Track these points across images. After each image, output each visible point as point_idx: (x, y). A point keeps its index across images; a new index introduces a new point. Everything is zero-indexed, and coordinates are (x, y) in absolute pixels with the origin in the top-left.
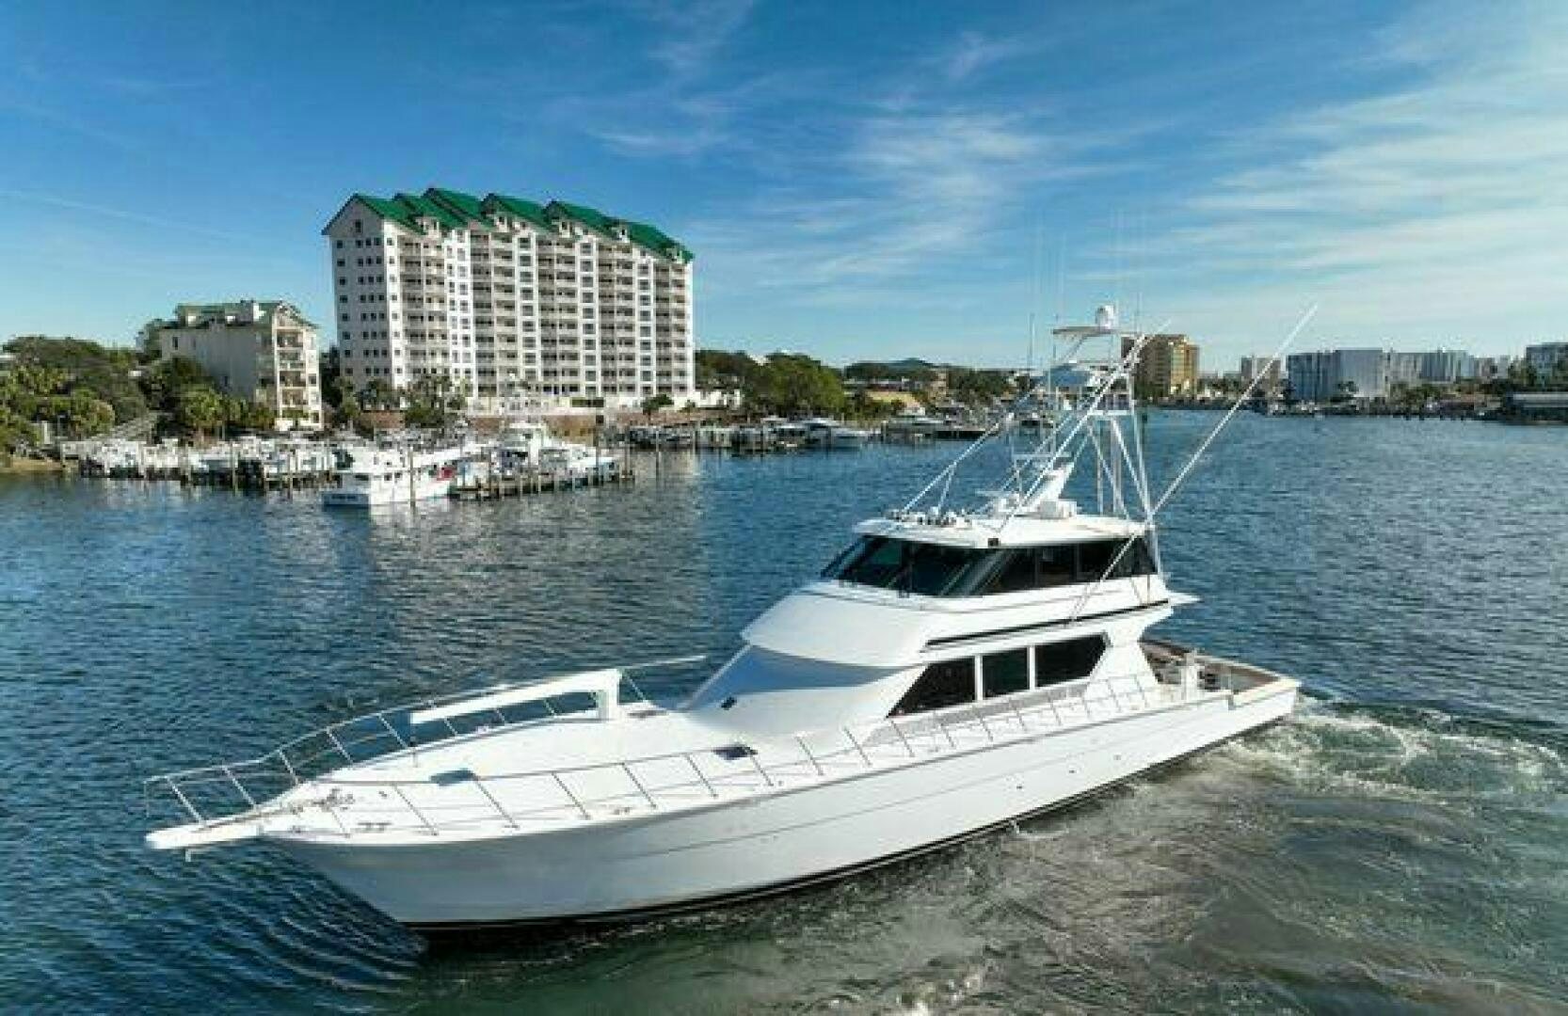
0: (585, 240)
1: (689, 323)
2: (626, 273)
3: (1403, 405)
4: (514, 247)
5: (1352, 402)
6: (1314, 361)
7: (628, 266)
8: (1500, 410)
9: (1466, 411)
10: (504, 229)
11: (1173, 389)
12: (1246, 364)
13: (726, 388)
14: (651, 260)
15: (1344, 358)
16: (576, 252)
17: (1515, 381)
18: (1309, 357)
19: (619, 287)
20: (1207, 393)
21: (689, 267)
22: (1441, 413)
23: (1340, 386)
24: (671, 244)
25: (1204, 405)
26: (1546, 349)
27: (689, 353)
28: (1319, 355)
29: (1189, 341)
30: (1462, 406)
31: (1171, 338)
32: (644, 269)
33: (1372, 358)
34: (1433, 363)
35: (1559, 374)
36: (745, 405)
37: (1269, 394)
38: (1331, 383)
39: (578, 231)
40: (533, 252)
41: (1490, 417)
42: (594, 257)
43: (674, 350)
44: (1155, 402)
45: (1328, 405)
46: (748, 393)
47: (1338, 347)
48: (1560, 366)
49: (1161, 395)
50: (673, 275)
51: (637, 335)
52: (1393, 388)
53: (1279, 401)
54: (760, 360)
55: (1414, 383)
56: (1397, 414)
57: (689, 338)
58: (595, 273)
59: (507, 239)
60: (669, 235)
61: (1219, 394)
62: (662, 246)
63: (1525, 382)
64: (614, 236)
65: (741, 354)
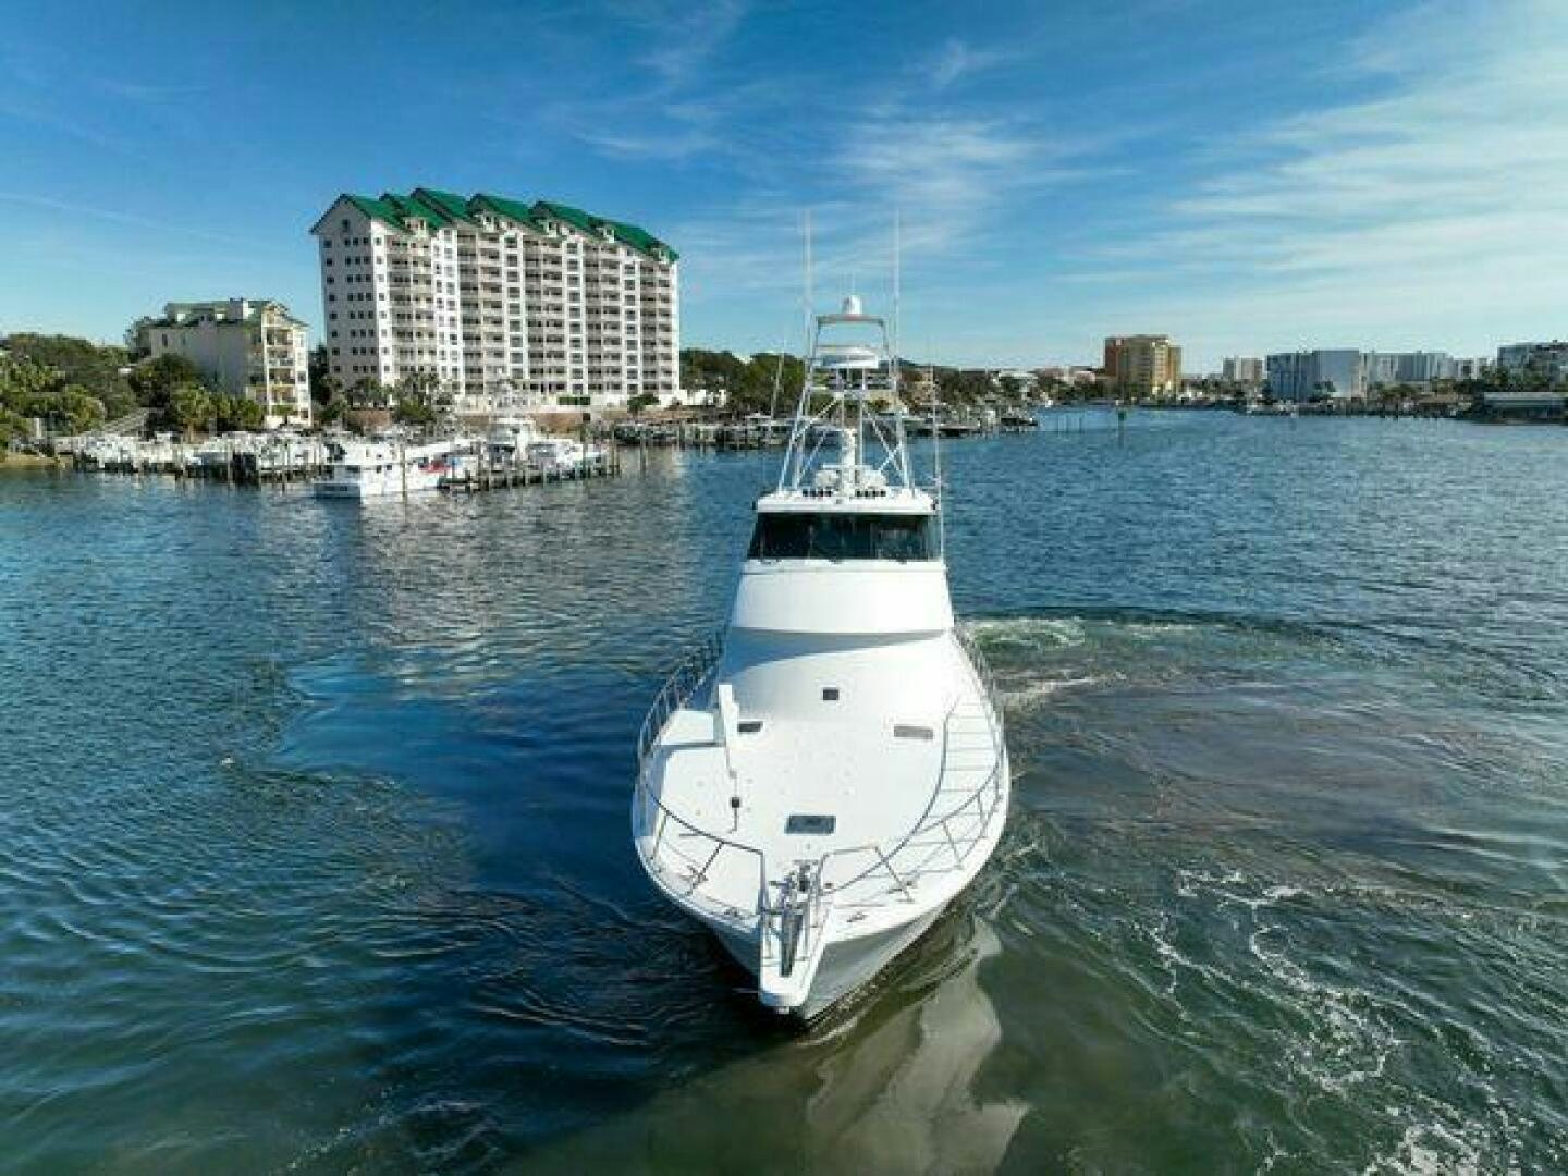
0: (572, 239)
1: (675, 323)
2: (611, 273)
3: (1380, 405)
4: (501, 247)
5: (1330, 401)
6: (1293, 361)
7: (613, 265)
8: (1470, 410)
9: (1441, 411)
10: (490, 228)
11: (1155, 390)
12: (1229, 365)
13: (711, 387)
14: (637, 260)
15: (1322, 360)
16: (563, 251)
17: (1488, 381)
18: (1287, 357)
19: (606, 287)
20: (1189, 394)
21: (674, 267)
22: (1414, 413)
23: (1318, 386)
24: (657, 244)
25: (1184, 405)
26: (1518, 349)
27: (675, 352)
28: (1298, 356)
29: (1171, 342)
30: (1435, 405)
31: (1156, 339)
32: (629, 268)
33: (1351, 358)
34: (1411, 365)
35: (1530, 374)
36: (730, 403)
37: (1249, 395)
38: (1309, 384)
39: (565, 231)
40: (519, 251)
41: (1461, 416)
42: (580, 257)
43: (660, 349)
44: (1137, 403)
45: (1306, 404)
46: (733, 392)
47: (1316, 347)
48: (1530, 366)
49: (1144, 395)
50: (659, 275)
51: (623, 334)
52: (1370, 388)
53: (1259, 401)
54: (745, 359)
55: (1390, 383)
56: (1372, 413)
57: (675, 337)
58: (581, 273)
59: (494, 239)
60: (656, 235)
61: (1200, 394)
62: (649, 246)
63: (1497, 382)
64: (601, 236)
65: (727, 354)
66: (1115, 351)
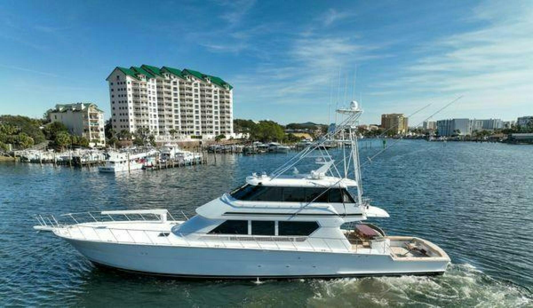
0: (196, 82)
1: (231, 110)
2: (210, 93)
3: (475, 138)
4: (171, 85)
5: (458, 137)
6: (446, 123)
7: (210, 91)
8: (507, 140)
9: (497, 140)
10: (168, 78)
11: (399, 132)
12: (425, 124)
13: (244, 132)
14: (218, 89)
15: (456, 121)
16: (193, 86)
17: (514, 129)
18: (444, 121)
19: (208, 98)
20: (411, 134)
21: (231, 91)
22: (487, 140)
23: (454, 131)
24: (225, 83)
25: (408, 138)
26: (525, 118)
27: (231, 120)
28: (447, 121)
29: (405, 116)
30: (495, 138)
31: (398, 115)
32: (216, 92)
33: (466, 121)
34: (488, 123)
35: (529, 127)
36: (250, 138)
37: (431, 134)
38: (452, 131)
39: (193, 79)
40: (178, 86)
41: (504, 142)
42: (199, 88)
43: (226, 119)
44: (392, 137)
45: (450, 138)
46: (252, 134)
47: (454, 118)
48: (528, 124)
49: (395, 134)
50: (226, 94)
51: (213, 114)
52: (473, 132)
53: (434, 136)
54: (256, 122)
55: (480, 130)
56: (473, 141)
57: (231, 115)
58: (199, 93)
59: (169, 82)
60: (225, 81)
61: (414, 134)
62: (222, 84)
63: (517, 130)
64: (206, 81)
65: (251, 121)
66: (385, 119)
